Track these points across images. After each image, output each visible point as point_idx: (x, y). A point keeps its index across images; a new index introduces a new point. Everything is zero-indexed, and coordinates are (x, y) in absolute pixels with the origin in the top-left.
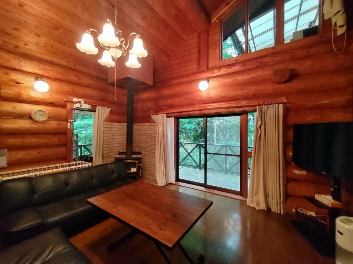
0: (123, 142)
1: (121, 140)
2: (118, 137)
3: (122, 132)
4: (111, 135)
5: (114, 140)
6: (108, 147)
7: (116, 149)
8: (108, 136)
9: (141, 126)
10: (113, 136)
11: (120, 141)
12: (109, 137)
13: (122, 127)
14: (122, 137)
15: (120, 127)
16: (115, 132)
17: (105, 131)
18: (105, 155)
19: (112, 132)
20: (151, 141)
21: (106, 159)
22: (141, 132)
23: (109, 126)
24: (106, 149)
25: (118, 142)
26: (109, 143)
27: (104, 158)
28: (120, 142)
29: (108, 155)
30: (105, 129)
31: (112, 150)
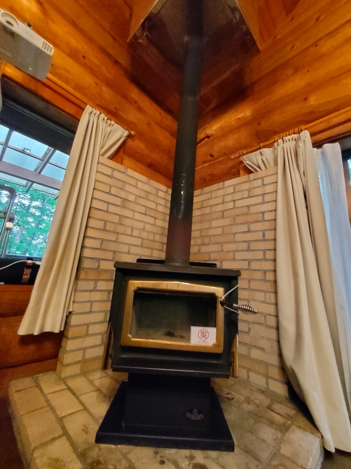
0: (151, 237)
1: (148, 228)
2: (137, 216)
3: (152, 205)
4: (118, 201)
5: (127, 222)
6: (102, 240)
7: (129, 253)
8: (108, 203)
9: (211, 192)
10: (123, 207)
11: (143, 229)
12: (112, 209)
13: (154, 191)
14: (152, 220)
15: (147, 188)
16: (132, 198)
17: (100, 182)
18: (86, 264)
19: (123, 194)
20: (249, 231)
21: (92, 280)
22: (207, 210)
23: (116, 174)
24: (96, 244)
25: (136, 233)
26: (109, 227)
27: (82, 276)
28: (144, 235)
29: (99, 266)
30: (101, 177)
31: (115, 252)
